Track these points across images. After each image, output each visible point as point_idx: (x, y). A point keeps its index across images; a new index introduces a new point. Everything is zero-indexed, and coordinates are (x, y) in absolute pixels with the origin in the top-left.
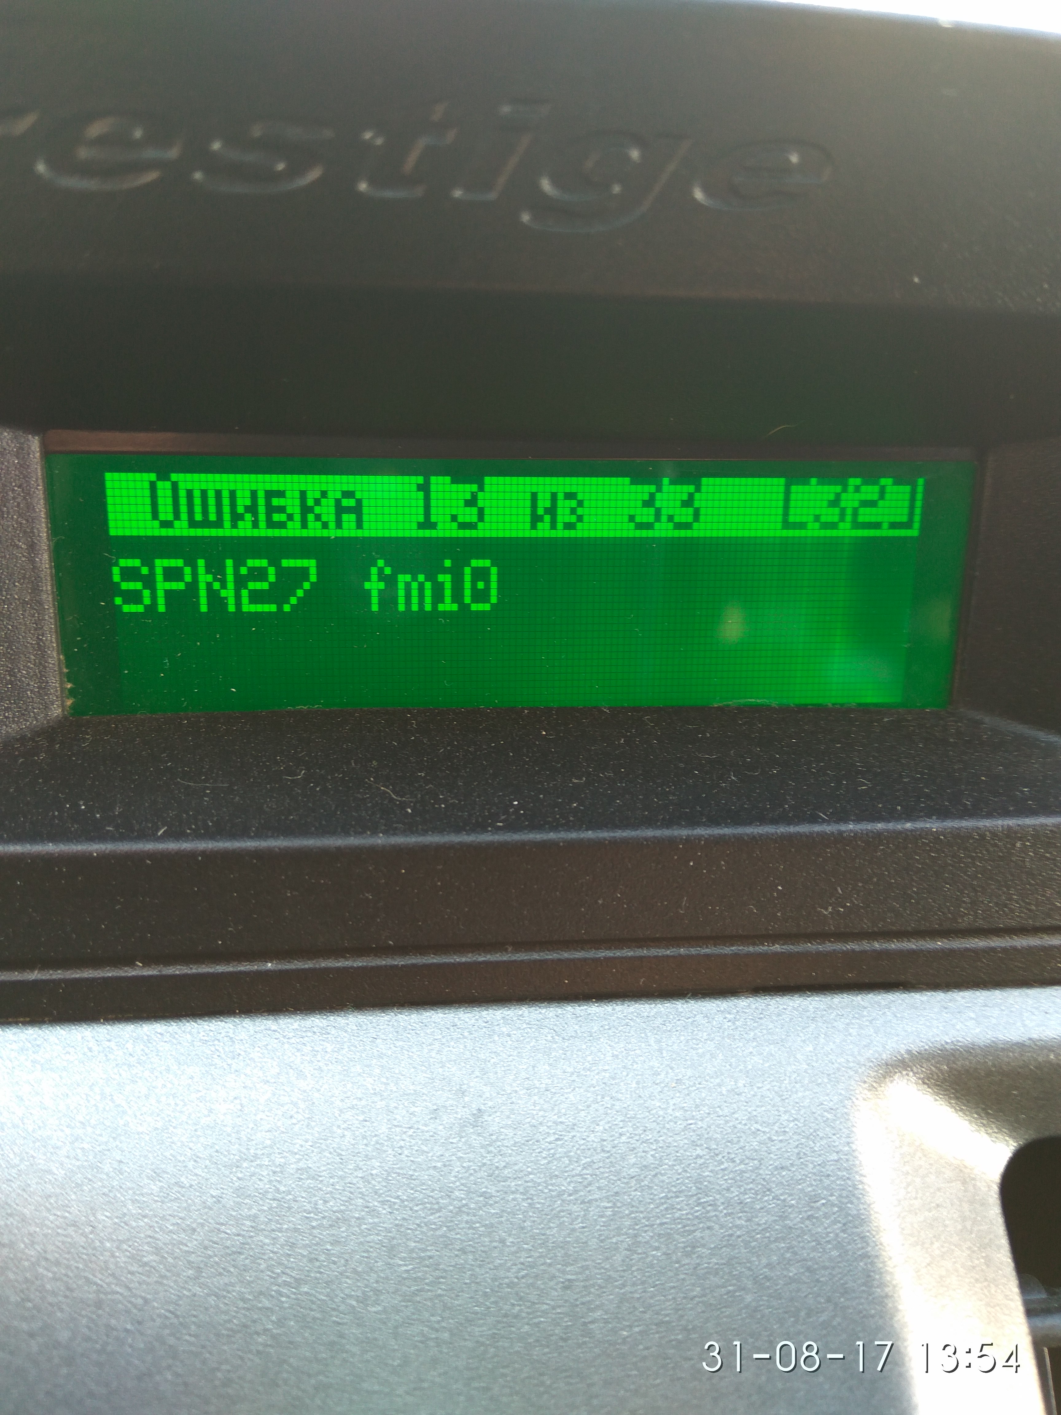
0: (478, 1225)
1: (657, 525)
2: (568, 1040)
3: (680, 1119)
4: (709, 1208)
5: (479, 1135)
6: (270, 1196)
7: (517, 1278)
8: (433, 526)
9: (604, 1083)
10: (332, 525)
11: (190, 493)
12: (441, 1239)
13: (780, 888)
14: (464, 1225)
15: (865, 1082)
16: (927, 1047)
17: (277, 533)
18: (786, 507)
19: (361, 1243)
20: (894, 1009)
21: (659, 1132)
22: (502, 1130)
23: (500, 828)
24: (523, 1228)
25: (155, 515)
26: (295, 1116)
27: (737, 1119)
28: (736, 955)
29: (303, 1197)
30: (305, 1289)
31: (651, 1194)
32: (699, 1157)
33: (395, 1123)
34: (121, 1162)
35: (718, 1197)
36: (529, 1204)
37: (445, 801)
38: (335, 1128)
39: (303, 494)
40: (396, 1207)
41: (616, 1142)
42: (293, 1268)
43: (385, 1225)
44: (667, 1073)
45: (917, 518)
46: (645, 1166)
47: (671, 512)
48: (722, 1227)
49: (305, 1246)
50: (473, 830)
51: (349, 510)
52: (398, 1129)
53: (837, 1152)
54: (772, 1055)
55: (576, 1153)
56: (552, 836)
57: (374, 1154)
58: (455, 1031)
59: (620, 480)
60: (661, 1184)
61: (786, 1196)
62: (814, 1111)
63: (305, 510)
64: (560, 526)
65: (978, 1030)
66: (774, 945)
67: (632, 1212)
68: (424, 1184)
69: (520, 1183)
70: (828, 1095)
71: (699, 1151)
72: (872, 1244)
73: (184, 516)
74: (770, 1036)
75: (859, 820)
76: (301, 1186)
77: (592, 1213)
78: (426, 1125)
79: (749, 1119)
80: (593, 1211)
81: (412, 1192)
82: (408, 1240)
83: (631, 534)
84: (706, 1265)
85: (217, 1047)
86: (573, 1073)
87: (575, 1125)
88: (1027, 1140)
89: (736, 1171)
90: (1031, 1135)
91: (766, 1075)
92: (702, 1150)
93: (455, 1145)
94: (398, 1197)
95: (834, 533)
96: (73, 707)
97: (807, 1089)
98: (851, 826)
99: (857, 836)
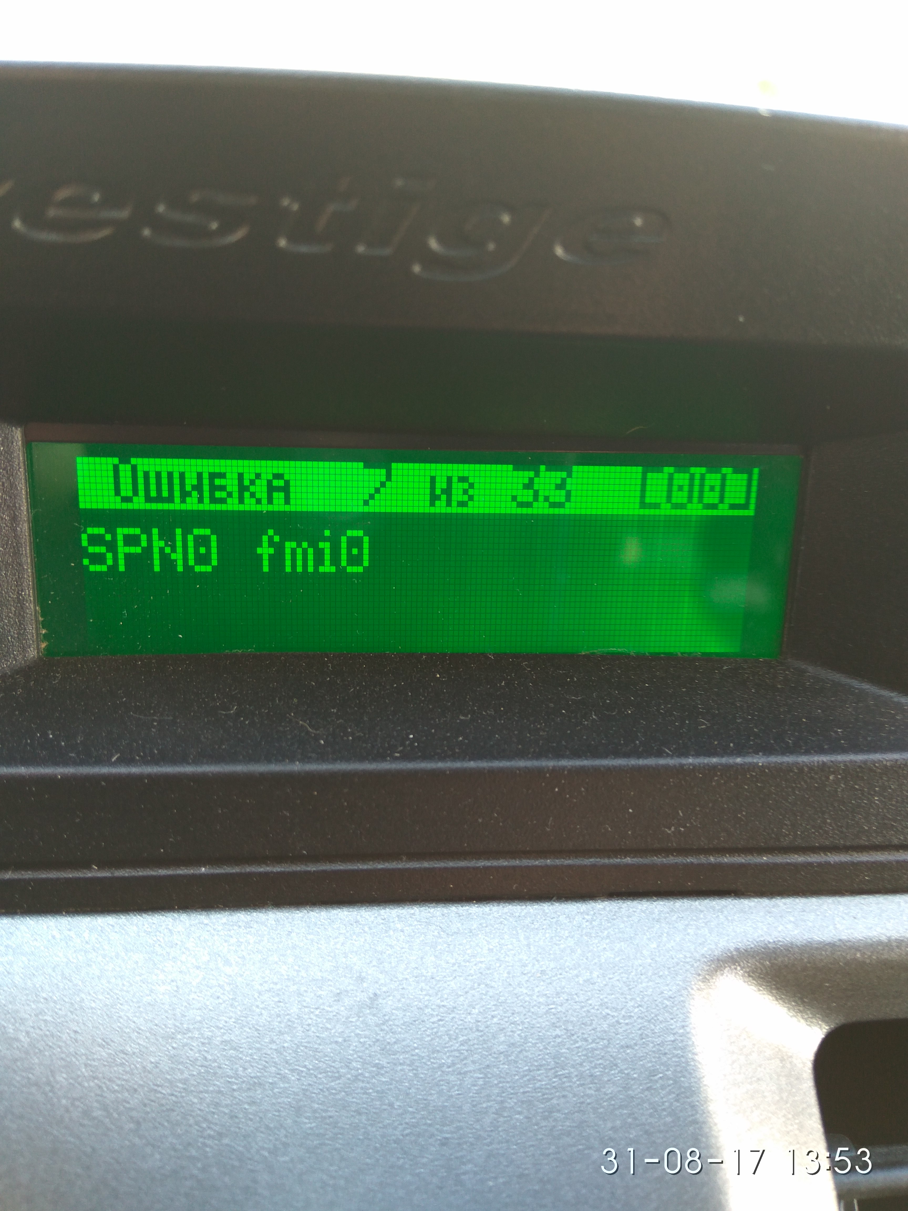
0: (371, 1091)
1: (535, 504)
2: (452, 935)
3: (543, 1004)
4: (565, 1080)
5: (374, 1015)
6: (199, 1063)
7: (403, 1135)
9: (481, 973)
10: (264, 501)
11: (146, 475)
12: (340, 1102)
13: (631, 810)
14: (359, 1091)
15: (699, 975)
16: (752, 946)
17: (218, 507)
18: (643, 491)
19: (274, 1104)
20: (726, 912)
21: (525, 1015)
22: (394, 1011)
23: (397, 759)
24: (408, 1094)
25: (117, 492)
26: (222, 996)
28: (594, 866)
29: (226, 1065)
30: (226, 1141)
32: (557, 1036)
33: (305, 1004)
34: (76, 1032)
35: (572, 1070)
36: (415, 1074)
37: (352, 734)
38: (254, 1008)
39: (241, 476)
40: (304, 1074)
41: (488, 1023)
42: (216, 1124)
44: (534, 965)
45: (753, 501)
46: (513, 1044)
47: (547, 494)
48: (575, 1095)
49: (227, 1106)
50: (374, 760)
51: (278, 489)
52: (307, 1010)
53: (674, 1034)
54: (622, 951)
55: (455, 1032)
56: (440, 765)
57: (286, 1030)
58: (357, 927)
59: (505, 467)
60: (525, 1059)
61: (629, 1070)
62: (656, 999)
63: (242, 489)
64: (454, 504)
65: (796, 932)
66: (625, 858)
67: (500, 1082)
68: (327, 1056)
70: (668, 985)
71: (558, 1032)
72: (700, 1112)
73: (141, 493)
74: (621, 935)
75: (698, 754)
76: (225, 1056)
77: (466, 1083)
78: (330, 1006)
79: (601, 1005)
80: (468, 1081)
82: (312, 1102)
83: (514, 511)
84: (560, 1128)
85: (158, 938)
86: (454, 964)
87: (455, 1008)
88: (837, 1024)
89: (588, 1049)
90: (841, 1020)
91: (617, 968)
92: (561, 1030)
93: (353, 1024)
94: (305, 1066)
95: (683, 512)
96: (47, 649)
97: (650, 980)
98: (690, 760)
99: (695, 768)
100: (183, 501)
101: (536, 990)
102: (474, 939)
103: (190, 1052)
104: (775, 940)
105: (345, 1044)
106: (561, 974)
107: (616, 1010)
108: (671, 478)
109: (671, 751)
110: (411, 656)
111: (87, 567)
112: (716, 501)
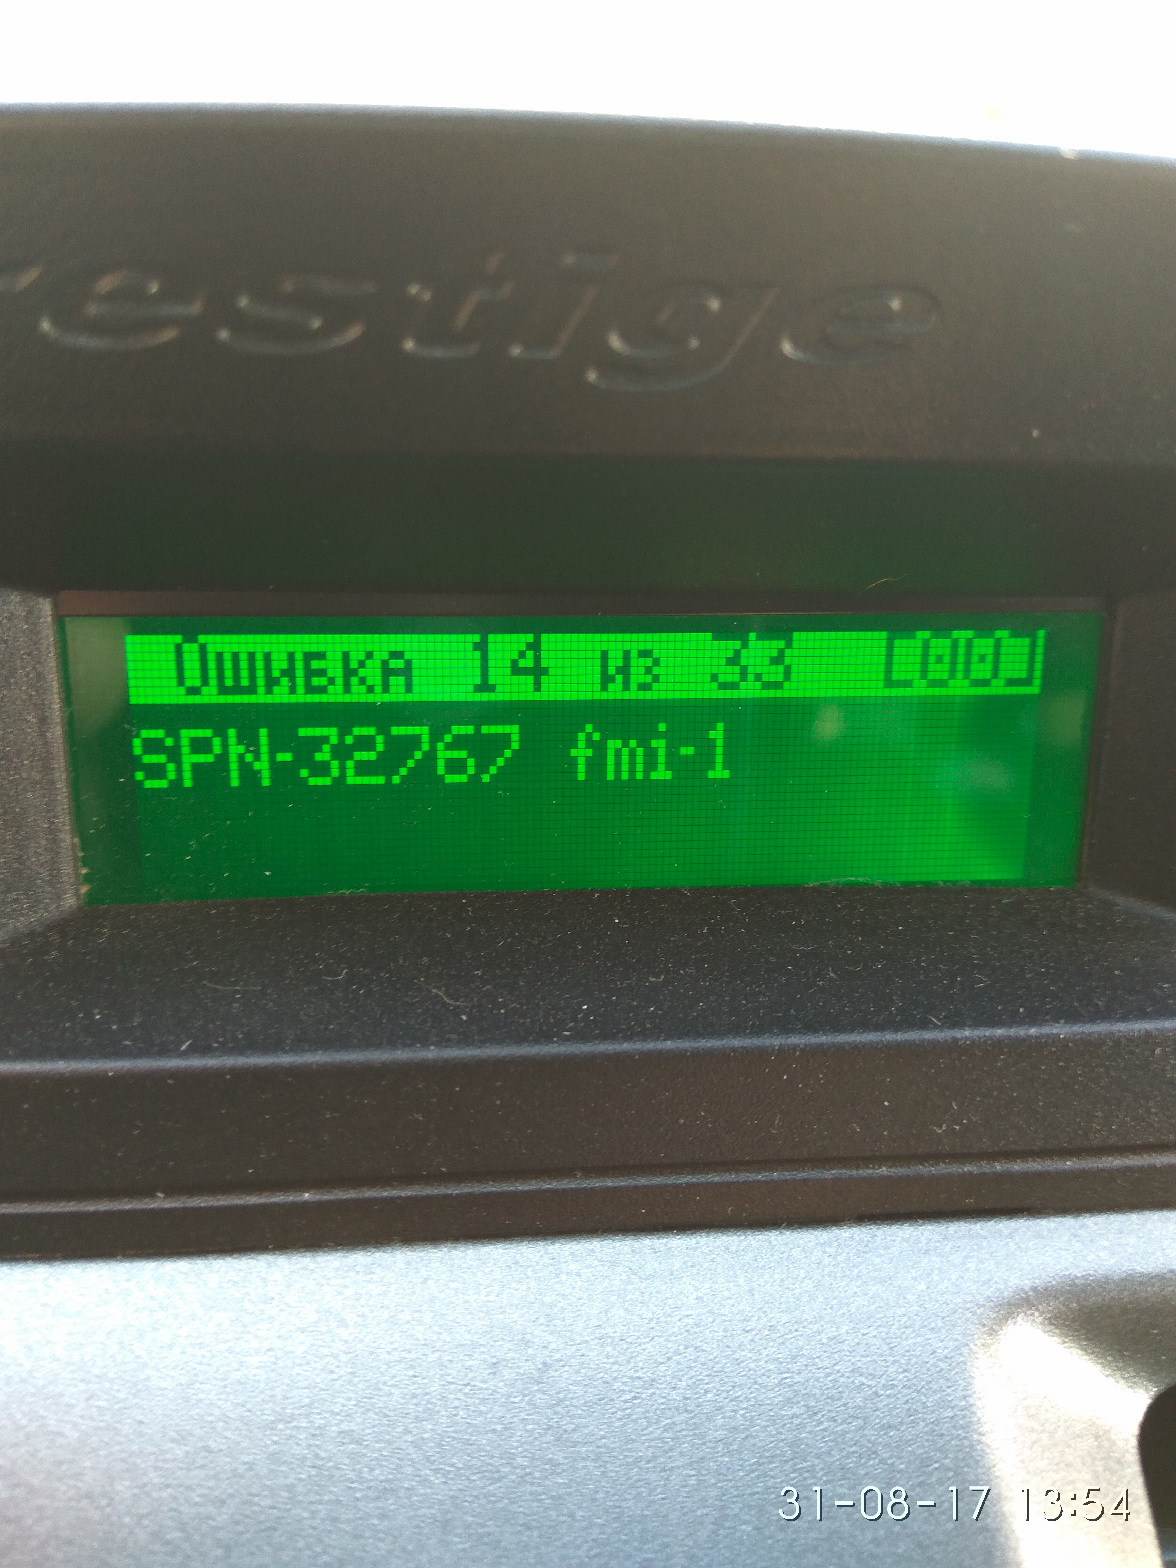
0: (543, 1497)
1: (743, 685)
2: (646, 1280)
5: (544, 1393)
6: (308, 1463)
7: (587, 1557)
8: (491, 688)
9: (687, 1331)
10: (378, 689)
11: (219, 656)
12: (502, 1513)
13: (886, 1103)
14: (528, 1497)
15: (984, 1325)
16: (1054, 1283)
17: (316, 698)
18: (889, 664)
19: (411, 1518)
20: (1017, 1238)
21: (750, 1388)
22: (571, 1387)
23: (567, 1039)
24: (594, 1500)
25: (181, 681)
26: (337, 1370)
27: (839, 1371)
28: (837, 1180)
29: (345, 1464)
31: (741, 1459)
32: (794, 1416)
33: (449, 1379)
34: (141, 1422)
35: (817, 1462)
36: (602, 1472)
37: (505, 1005)
38: (381, 1386)
39: (346, 656)
40: (451, 1476)
41: (701, 1400)
42: (334, 1547)
43: (438, 1497)
44: (759, 1319)
45: (1038, 674)
46: (734, 1428)
47: (758, 671)
49: (348, 1521)
50: (537, 1041)
51: (396, 672)
52: (452, 1387)
53: (953, 1408)
54: (878, 1296)
55: (655, 1413)
56: (626, 1046)
57: (426, 1415)
58: (517, 1270)
59: (701, 635)
60: (752, 1448)
61: (894, 1459)
62: (926, 1360)
63: (349, 673)
64: (633, 687)
65: (1112, 1262)
66: (880, 1167)
67: (719, 1481)
68: (482, 1450)
69: (591, 1448)
70: (942, 1341)
71: (795, 1410)
72: (992, 1515)
73: (213, 682)
74: (876, 1273)
75: (977, 1025)
76: (343, 1452)
77: (673, 1482)
78: (484, 1382)
79: (853, 1371)
80: (675, 1480)
81: (468, 1458)
82: (464, 1513)
83: (714, 695)
84: (802, 1541)
85: (248, 1289)
86: (651, 1320)
87: (653, 1380)
88: (1167, 1384)
89: (838, 1431)
91: (872, 1320)
92: (799, 1408)
93: (517, 1405)
94: (452, 1465)
95: (943, 691)
96: (89, 894)
97: (918, 1336)
98: (967, 1033)
99: (974, 1044)
100: (269, 691)
101: (764, 1353)
102: (676, 1284)
103: (296, 1447)
104: (1085, 1273)
105: (506, 1433)
106: (796, 1331)
107: (873, 1376)
108: (926, 646)
109: (939, 1020)
110: (579, 894)
111: (141, 782)
112: (988, 675)
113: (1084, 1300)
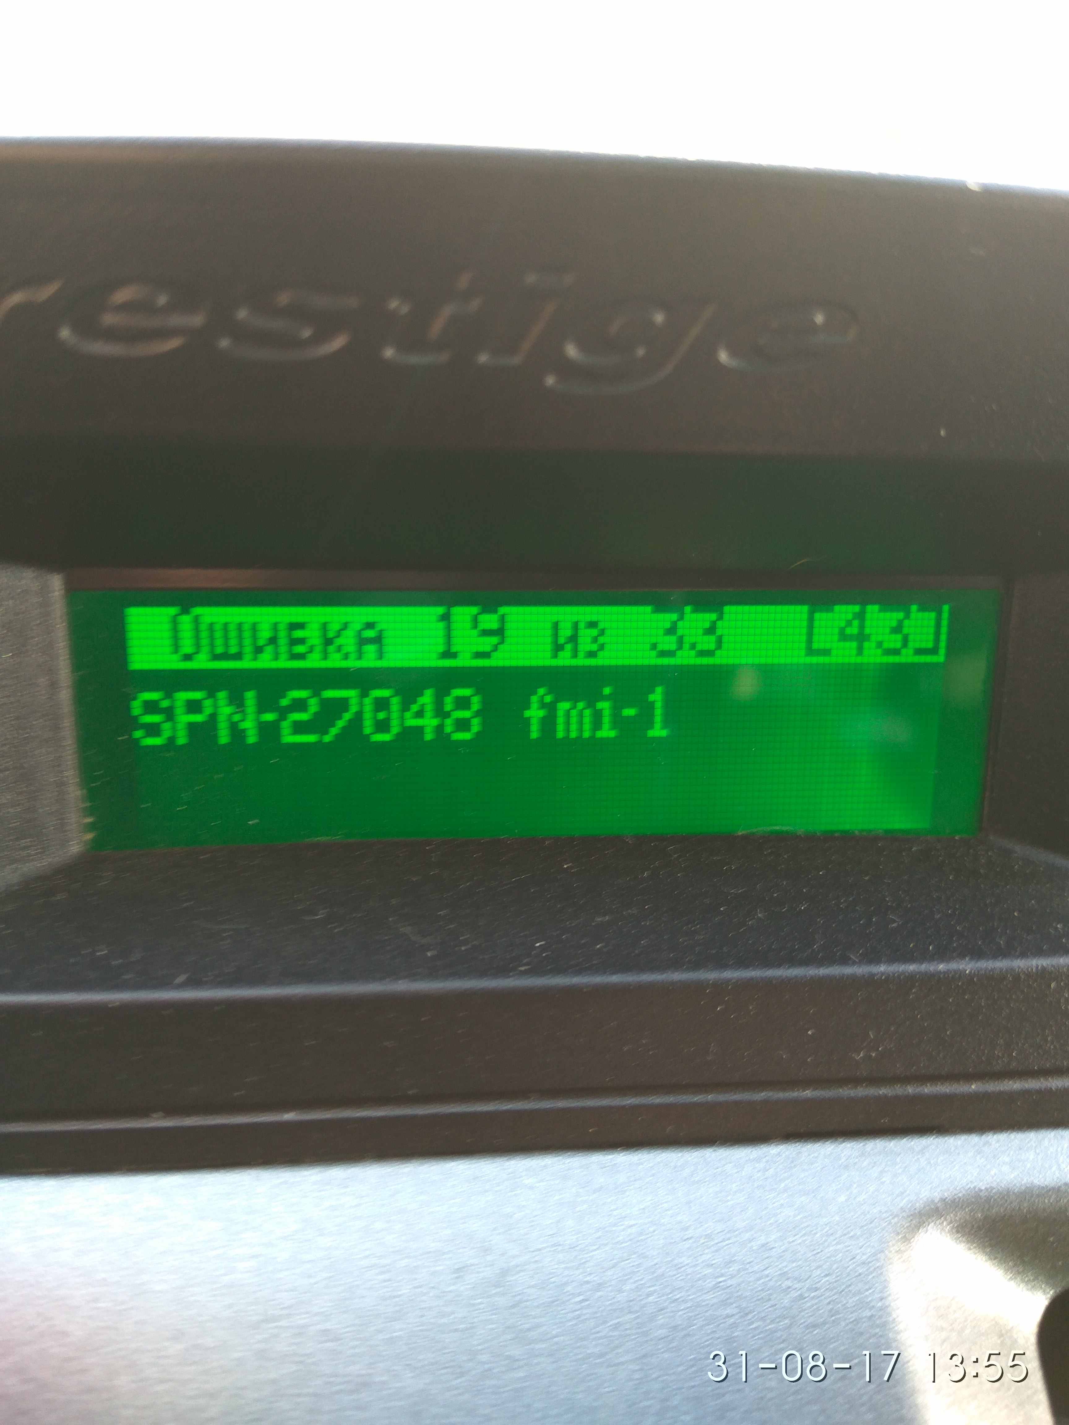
0: (502, 1390)
1: (679, 653)
3: (710, 1276)
5: (502, 1295)
6: (290, 1359)
8: (454, 655)
9: (631, 1240)
10: (353, 656)
11: (211, 627)
13: (810, 1032)
17: (297, 664)
18: (810, 634)
20: (927, 1154)
23: (522, 973)
25: (176, 647)
27: (767, 1276)
28: (766, 1102)
29: (324, 1361)
31: (680, 1356)
33: (416, 1283)
39: (324, 627)
41: (643, 1302)
43: (408, 1390)
44: (696, 1228)
45: (943, 644)
46: (674, 1328)
47: (693, 640)
50: (494, 975)
51: (369, 641)
53: (871, 1309)
54: (803, 1207)
56: (576, 980)
59: (641, 609)
62: (847, 1265)
63: (326, 642)
64: (581, 654)
65: (1012, 1176)
66: (805, 1090)
69: (544, 1346)
70: (861, 1248)
73: (205, 649)
74: (801, 1187)
75: (891, 960)
81: (433, 1355)
83: (653, 662)
87: (601, 1284)
91: (798, 1229)
92: (732, 1308)
93: (478, 1307)
95: (858, 660)
96: (92, 841)
98: (882, 968)
99: (888, 980)
100: (255, 658)
101: (700, 1259)
102: (621, 1197)
103: (279, 1345)
105: (468, 1332)
106: (730, 1239)
109: (857, 957)
110: (532, 841)
111: (139, 740)
112: (898, 645)
113: (988, 1210)
